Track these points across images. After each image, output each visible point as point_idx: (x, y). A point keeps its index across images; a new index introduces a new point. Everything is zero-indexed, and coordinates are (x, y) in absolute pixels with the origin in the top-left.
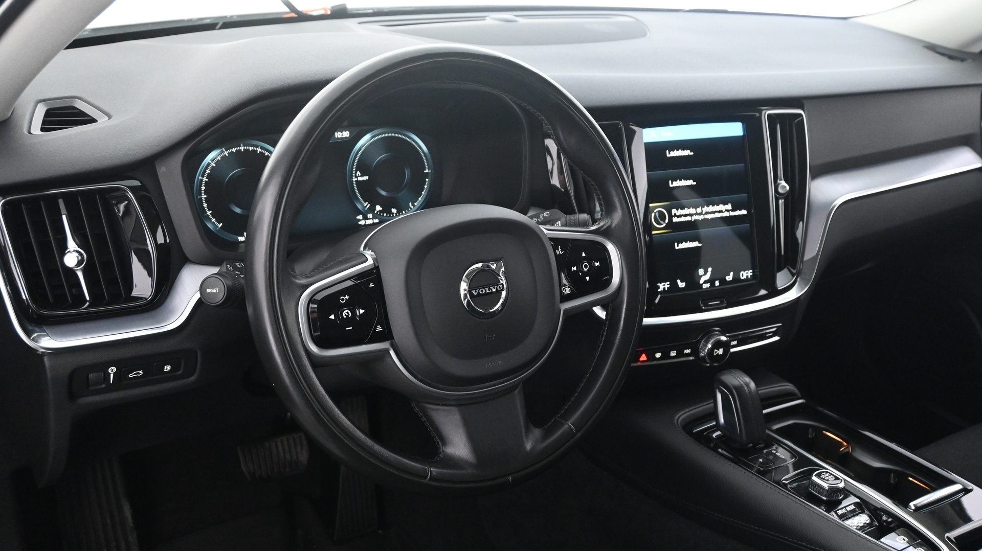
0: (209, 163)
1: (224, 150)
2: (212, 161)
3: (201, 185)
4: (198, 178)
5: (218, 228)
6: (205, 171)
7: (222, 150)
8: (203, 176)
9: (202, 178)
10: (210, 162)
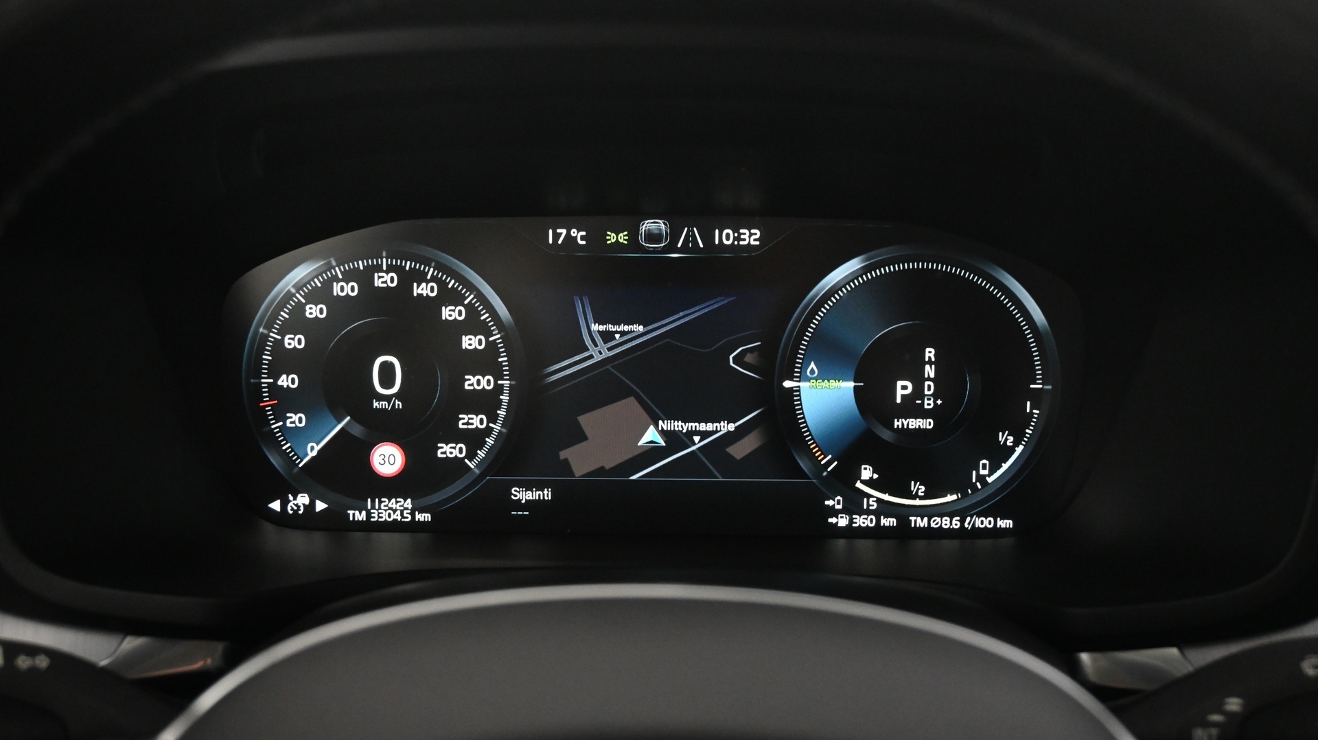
0: (289, 291)
1: (334, 263)
2: (299, 287)
3: (261, 351)
4: (257, 330)
5: (296, 470)
6: (276, 315)
7: (330, 262)
8: (269, 327)
9: (266, 332)
10: (293, 291)
